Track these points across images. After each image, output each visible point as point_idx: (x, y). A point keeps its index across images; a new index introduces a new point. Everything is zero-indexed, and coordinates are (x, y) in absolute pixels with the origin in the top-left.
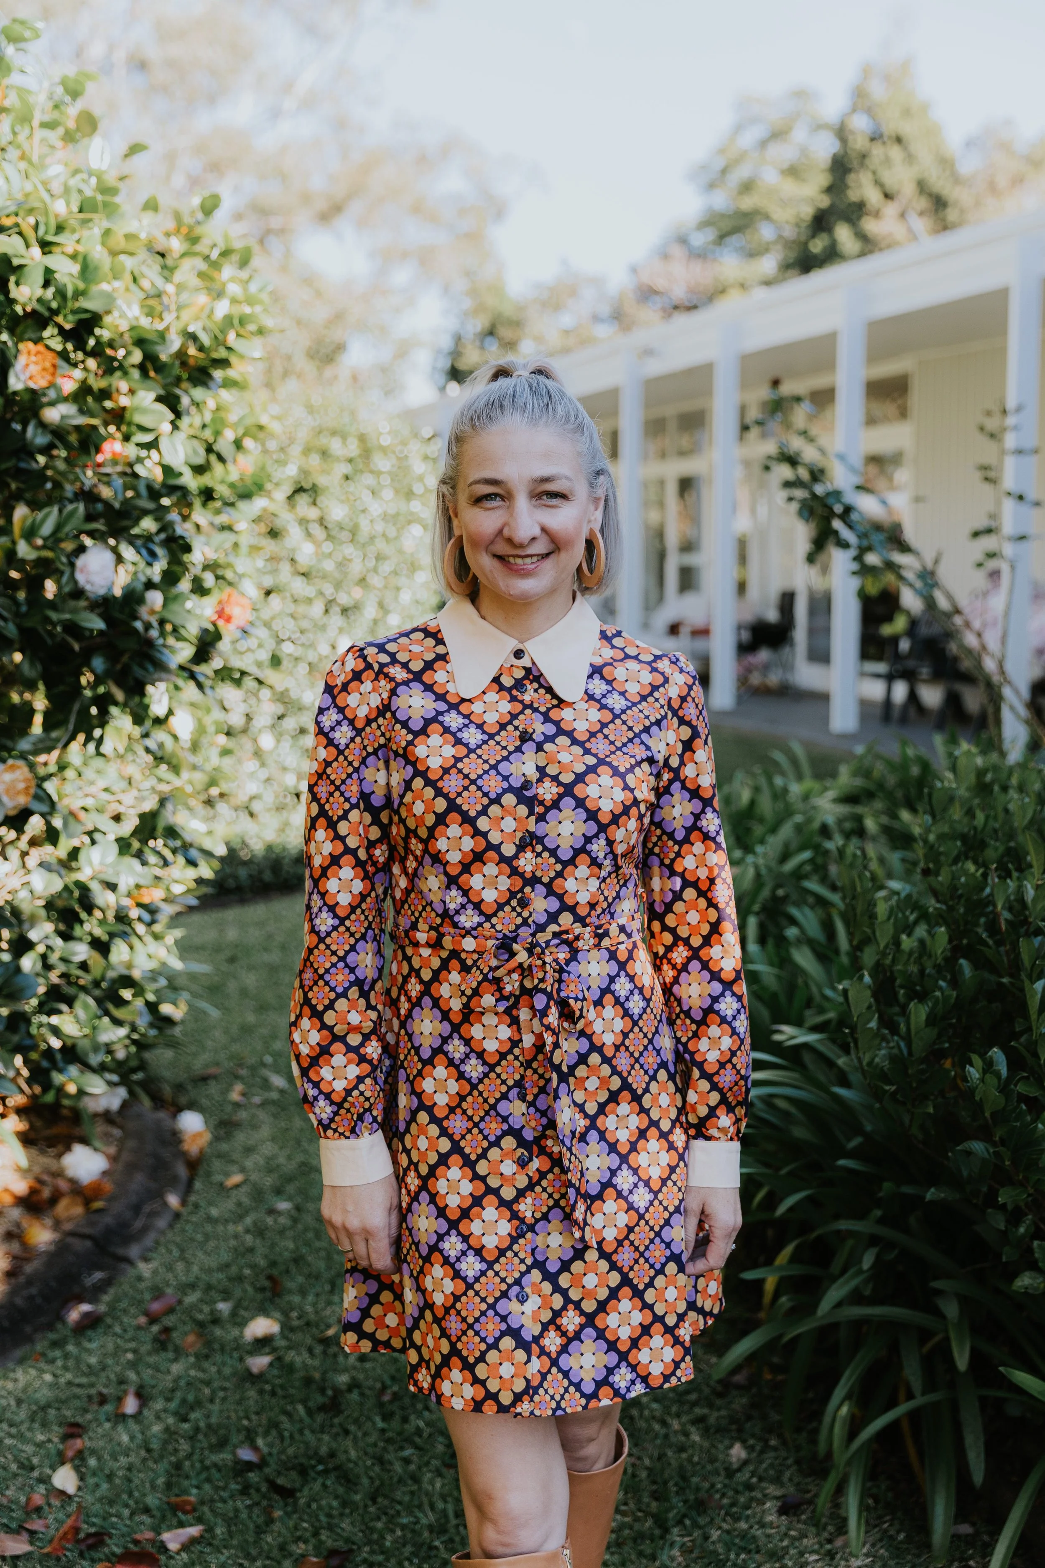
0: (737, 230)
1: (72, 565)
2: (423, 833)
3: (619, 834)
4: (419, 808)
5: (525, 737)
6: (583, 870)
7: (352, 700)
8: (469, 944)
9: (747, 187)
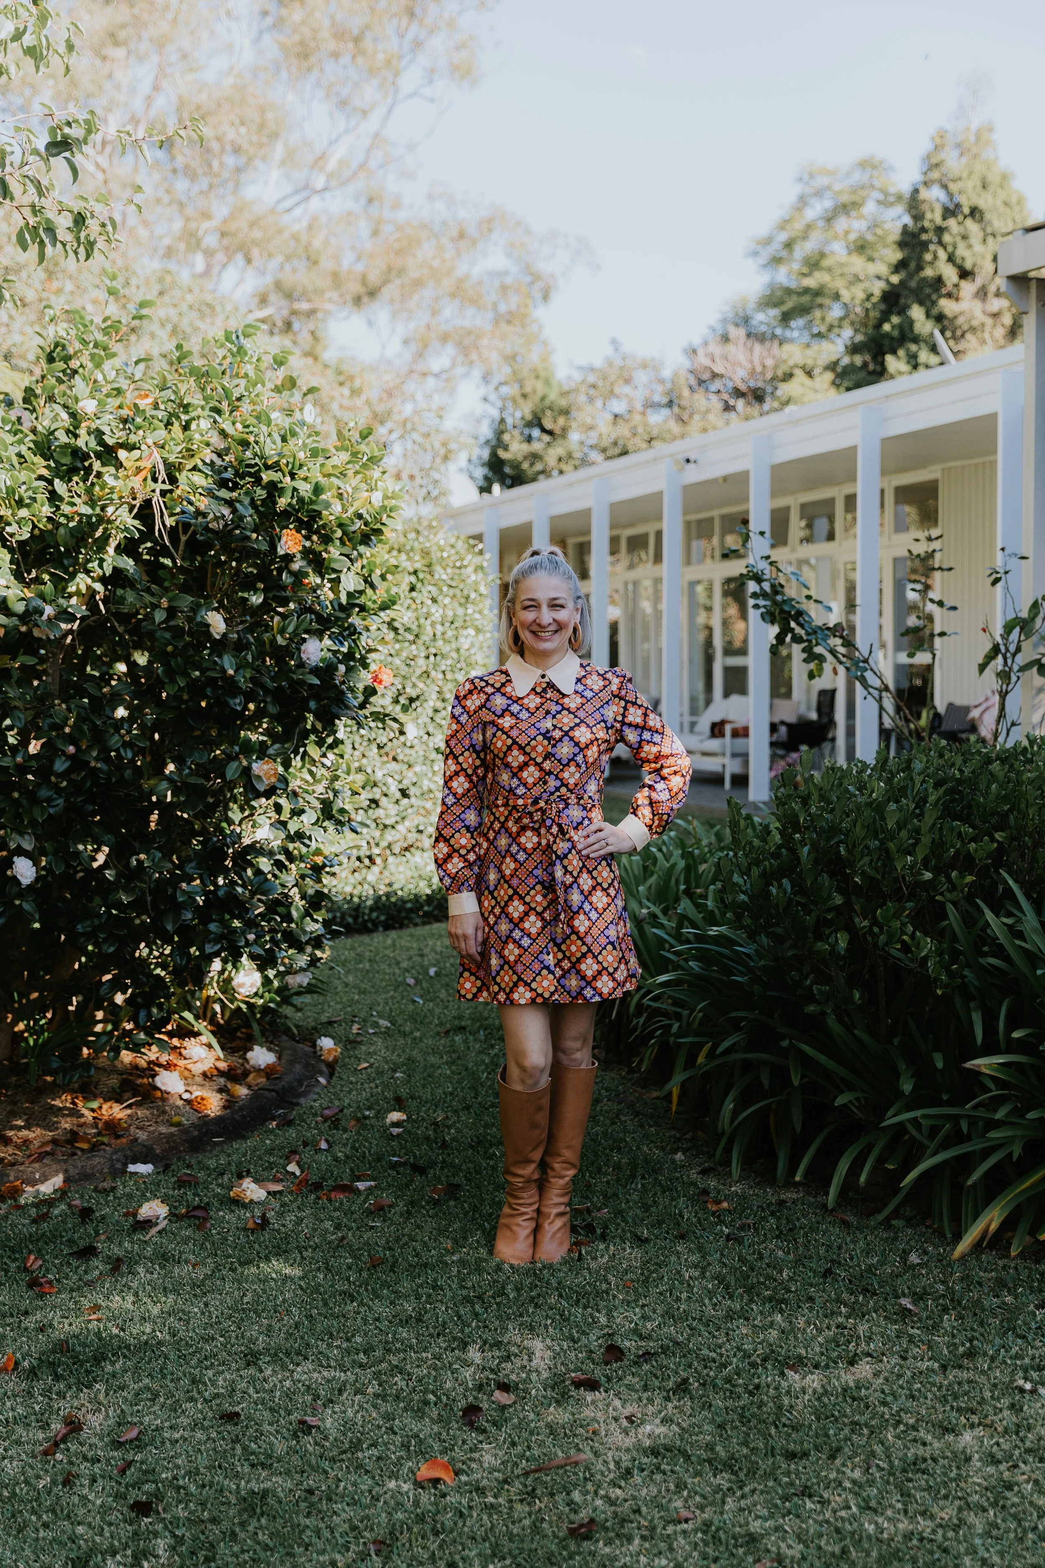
0: (803, 310)
1: (299, 650)
2: (501, 755)
3: (589, 753)
4: (499, 744)
5: (548, 712)
6: (573, 769)
7: (468, 703)
8: (520, 802)
9: (814, 264)
